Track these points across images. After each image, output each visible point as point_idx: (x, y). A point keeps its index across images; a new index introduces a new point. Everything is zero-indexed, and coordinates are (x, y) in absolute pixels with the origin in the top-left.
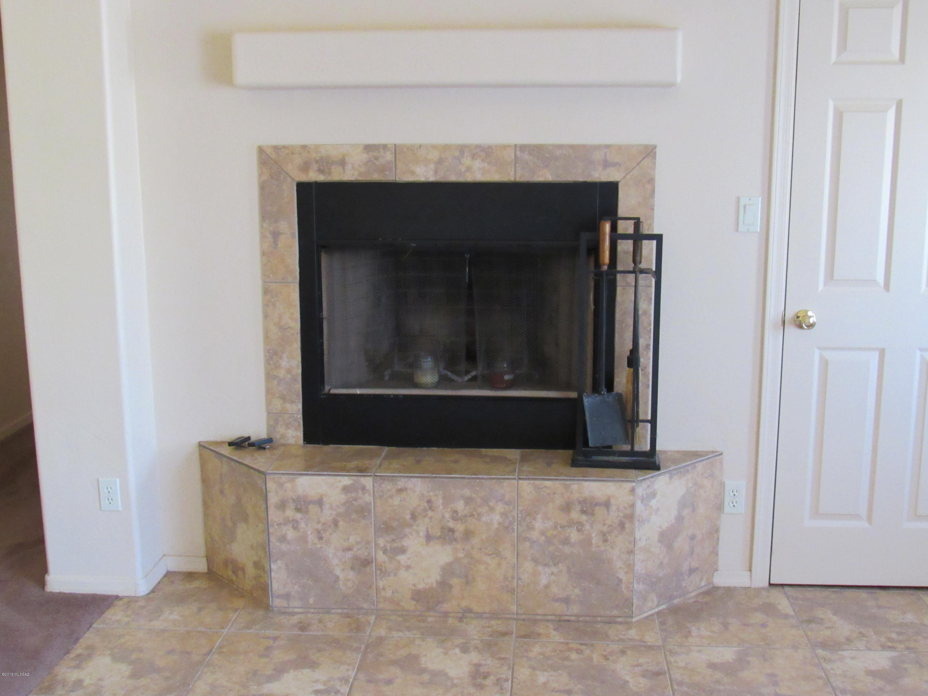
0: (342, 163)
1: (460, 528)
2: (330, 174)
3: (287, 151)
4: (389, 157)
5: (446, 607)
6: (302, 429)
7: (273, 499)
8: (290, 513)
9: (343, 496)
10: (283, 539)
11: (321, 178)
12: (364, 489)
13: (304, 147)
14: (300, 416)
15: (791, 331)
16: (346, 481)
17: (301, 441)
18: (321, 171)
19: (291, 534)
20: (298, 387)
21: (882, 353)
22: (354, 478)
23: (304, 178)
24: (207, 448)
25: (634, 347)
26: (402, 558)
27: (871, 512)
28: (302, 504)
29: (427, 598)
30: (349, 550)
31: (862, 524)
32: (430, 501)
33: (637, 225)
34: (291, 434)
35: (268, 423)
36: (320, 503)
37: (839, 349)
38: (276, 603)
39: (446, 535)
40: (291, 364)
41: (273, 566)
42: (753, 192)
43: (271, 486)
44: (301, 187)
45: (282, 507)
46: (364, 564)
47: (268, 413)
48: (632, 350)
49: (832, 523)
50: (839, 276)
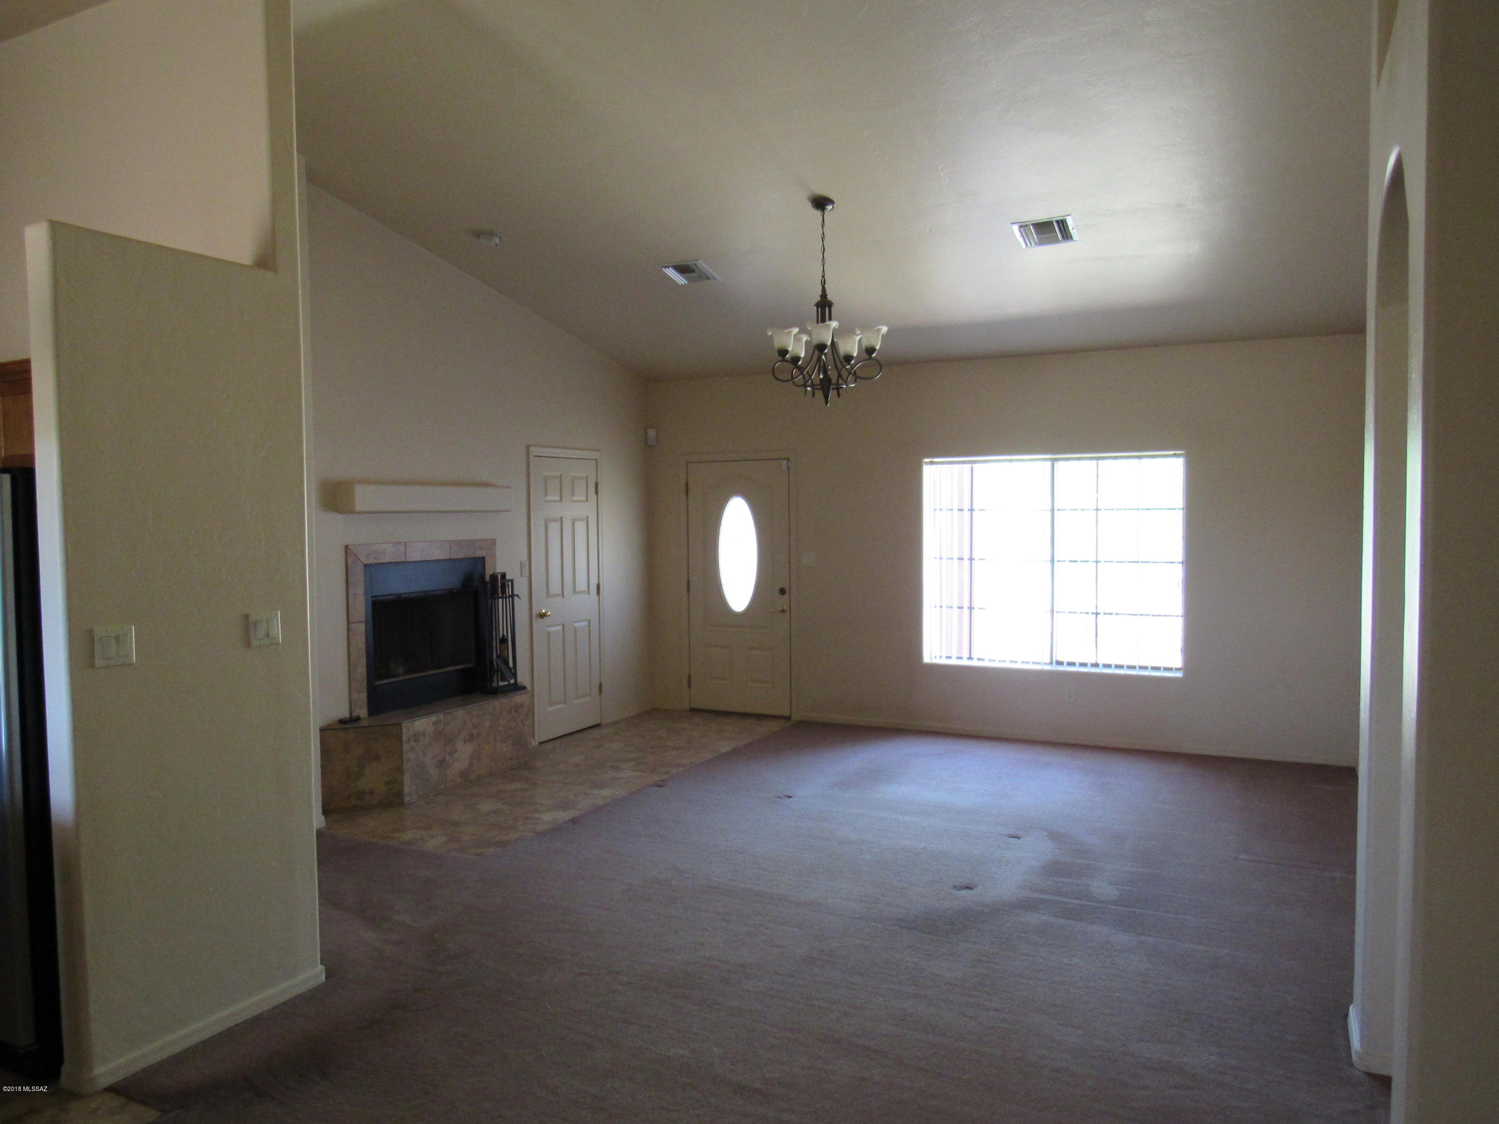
0: (384, 553)
1: (475, 732)
2: (379, 559)
3: (360, 548)
4: (403, 548)
5: (471, 777)
6: (367, 708)
7: (405, 738)
8: (412, 744)
9: (433, 728)
10: (409, 760)
11: (376, 561)
12: (440, 721)
13: (369, 545)
14: (366, 700)
15: (540, 620)
16: (434, 718)
17: (367, 716)
18: (375, 558)
19: (411, 756)
20: (365, 683)
21: (563, 625)
22: (436, 716)
23: (367, 561)
24: (327, 730)
25: (505, 634)
26: (455, 756)
27: (565, 700)
28: (416, 737)
29: (464, 774)
30: (436, 757)
31: (563, 705)
32: (465, 721)
33: (504, 576)
34: (362, 712)
35: (350, 708)
36: (424, 734)
37: (553, 626)
38: (407, 799)
39: (471, 738)
40: (362, 670)
41: (405, 778)
42: (524, 557)
43: (404, 731)
44: (365, 566)
45: (408, 741)
46: (442, 763)
47: (350, 702)
48: (503, 636)
49: (556, 707)
50: (551, 593)
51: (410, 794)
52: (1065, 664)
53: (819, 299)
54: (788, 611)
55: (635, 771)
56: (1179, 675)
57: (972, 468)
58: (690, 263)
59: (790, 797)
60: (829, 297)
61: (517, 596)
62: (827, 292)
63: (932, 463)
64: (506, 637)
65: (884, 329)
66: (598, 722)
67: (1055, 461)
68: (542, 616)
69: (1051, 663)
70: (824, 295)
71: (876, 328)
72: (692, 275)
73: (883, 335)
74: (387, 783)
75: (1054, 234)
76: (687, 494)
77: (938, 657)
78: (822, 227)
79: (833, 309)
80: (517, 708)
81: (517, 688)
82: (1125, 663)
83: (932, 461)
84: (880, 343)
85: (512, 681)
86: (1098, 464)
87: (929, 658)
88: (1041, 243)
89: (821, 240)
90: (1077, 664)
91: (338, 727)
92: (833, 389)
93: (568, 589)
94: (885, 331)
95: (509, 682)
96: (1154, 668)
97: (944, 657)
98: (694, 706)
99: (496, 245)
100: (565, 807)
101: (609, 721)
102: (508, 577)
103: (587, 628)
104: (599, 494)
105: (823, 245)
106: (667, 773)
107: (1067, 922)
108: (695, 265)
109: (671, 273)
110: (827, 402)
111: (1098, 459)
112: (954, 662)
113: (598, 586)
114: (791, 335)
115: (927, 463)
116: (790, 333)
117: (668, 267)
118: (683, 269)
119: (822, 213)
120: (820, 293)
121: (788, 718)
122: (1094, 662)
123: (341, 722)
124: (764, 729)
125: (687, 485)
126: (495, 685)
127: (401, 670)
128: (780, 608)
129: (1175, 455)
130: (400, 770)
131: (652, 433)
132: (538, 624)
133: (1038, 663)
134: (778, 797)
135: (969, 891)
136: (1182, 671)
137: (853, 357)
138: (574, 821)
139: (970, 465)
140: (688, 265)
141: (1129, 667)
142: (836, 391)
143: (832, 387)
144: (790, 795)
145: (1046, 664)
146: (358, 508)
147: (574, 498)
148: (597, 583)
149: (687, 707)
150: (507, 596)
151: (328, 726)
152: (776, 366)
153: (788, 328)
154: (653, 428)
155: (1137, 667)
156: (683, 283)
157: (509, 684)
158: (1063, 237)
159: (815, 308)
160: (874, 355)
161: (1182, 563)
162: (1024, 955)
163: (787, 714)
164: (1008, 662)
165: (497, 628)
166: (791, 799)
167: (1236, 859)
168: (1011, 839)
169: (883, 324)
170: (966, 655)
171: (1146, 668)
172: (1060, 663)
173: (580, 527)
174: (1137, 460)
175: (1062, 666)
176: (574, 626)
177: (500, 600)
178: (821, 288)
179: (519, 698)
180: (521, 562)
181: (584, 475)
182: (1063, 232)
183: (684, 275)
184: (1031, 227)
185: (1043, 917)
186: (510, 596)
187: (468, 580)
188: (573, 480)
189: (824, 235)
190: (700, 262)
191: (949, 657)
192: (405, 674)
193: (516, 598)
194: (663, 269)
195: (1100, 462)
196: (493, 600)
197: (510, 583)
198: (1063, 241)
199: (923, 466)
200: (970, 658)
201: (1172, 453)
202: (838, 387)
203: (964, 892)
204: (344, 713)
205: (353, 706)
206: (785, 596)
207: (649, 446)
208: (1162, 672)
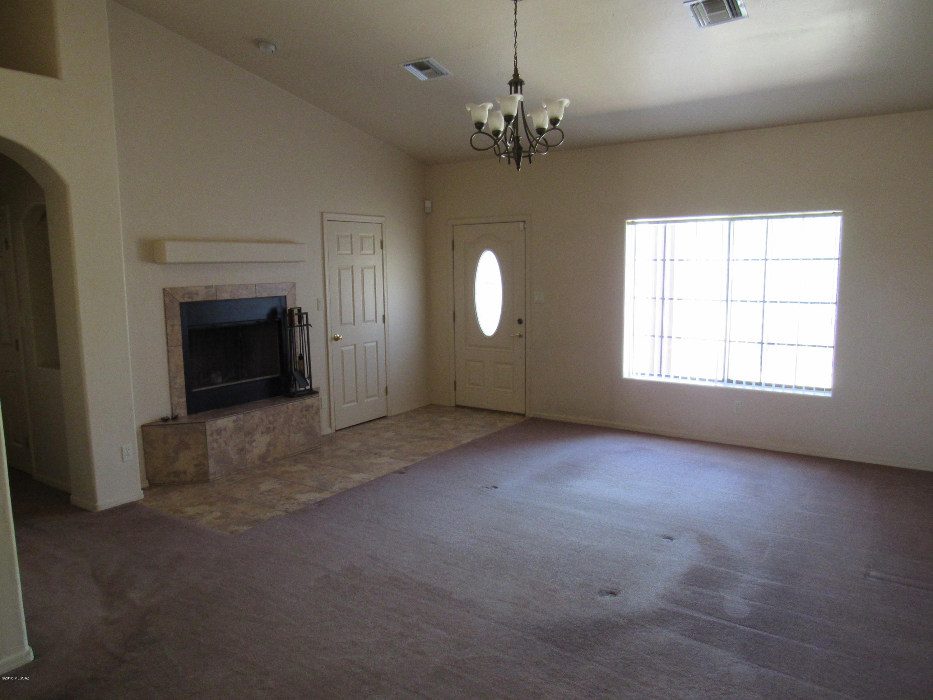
0: (197, 294)
1: (271, 426)
2: (193, 298)
3: (175, 290)
4: (214, 290)
5: (269, 460)
6: (186, 409)
7: (208, 432)
8: (215, 436)
9: (234, 425)
10: (213, 449)
11: (190, 300)
12: (240, 419)
13: (183, 288)
14: (185, 403)
15: (334, 342)
16: (234, 418)
17: (186, 415)
18: (189, 298)
19: (215, 445)
20: (184, 390)
21: (355, 345)
22: (236, 416)
23: (182, 300)
24: (150, 426)
25: (302, 353)
26: (254, 444)
27: (357, 398)
28: (219, 432)
29: (263, 458)
30: (236, 446)
31: (356, 403)
32: (262, 419)
33: (300, 310)
34: (182, 412)
35: (172, 408)
36: (225, 429)
37: (345, 346)
38: (211, 477)
39: (268, 431)
40: (181, 381)
41: (210, 462)
42: (321, 297)
43: (208, 427)
44: (181, 304)
45: (212, 435)
46: (241, 451)
47: (172, 404)
48: (301, 354)
49: (348, 405)
50: (343, 322)
51: (214, 474)
52: (734, 382)
53: (512, 78)
54: (524, 336)
55: (391, 458)
56: (829, 395)
57: (665, 227)
58: (424, 60)
59: (496, 488)
60: (521, 77)
61: (310, 325)
62: (519, 72)
63: (633, 223)
64: (302, 355)
65: (566, 102)
66: (386, 415)
67: (731, 220)
68: (337, 339)
69: (723, 381)
70: (516, 74)
71: (558, 101)
72: (427, 71)
73: (566, 108)
74: (196, 466)
75: (724, 11)
76: (453, 249)
77: (635, 373)
78: (515, 14)
79: (523, 87)
80: (308, 408)
81: (312, 392)
82: (784, 383)
83: (633, 222)
84: (563, 114)
85: (308, 387)
86: (768, 222)
87: (626, 374)
88: (713, 21)
89: (514, 25)
90: (744, 383)
91: (161, 424)
92: (524, 157)
93: (359, 318)
94: (567, 104)
95: (305, 388)
96: (808, 388)
97: (639, 374)
98: (459, 403)
99: (273, 52)
100: (320, 489)
101: (393, 414)
102: (303, 311)
103: (376, 346)
104: (384, 248)
105: (516, 30)
106: (412, 460)
107: (694, 643)
108: (428, 61)
109: (412, 70)
110: (518, 168)
111: (768, 218)
112: (647, 378)
113: (384, 317)
114: (485, 110)
115: (629, 223)
116: (484, 107)
117: (409, 65)
118: (422, 67)
119: (515, 2)
120: (513, 73)
121: (524, 415)
122: (758, 381)
123: (165, 420)
124: (501, 424)
125: (453, 242)
126: (293, 390)
127: (220, 380)
128: (518, 334)
129: (834, 214)
130: (205, 456)
131: (428, 204)
132: (333, 345)
133: (713, 381)
134: (487, 488)
135: (613, 598)
136: (831, 392)
137: (544, 129)
138: (320, 503)
139: (664, 225)
140: (423, 62)
141: (787, 387)
142: (527, 159)
143: (523, 154)
144: (496, 486)
145: (719, 381)
146: (169, 260)
147: (363, 252)
148: (383, 314)
149: (453, 404)
150: (303, 325)
151: (151, 423)
152: (473, 138)
153: (482, 103)
154: (429, 200)
155: (794, 387)
156: (424, 80)
157: (306, 390)
158: (733, 15)
159: (509, 86)
160: (558, 125)
161: (836, 303)
162: (642, 683)
163: (522, 412)
164: (689, 378)
165: (295, 349)
166: (496, 490)
167: (866, 575)
168: (665, 540)
169: (565, 97)
170: (656, 372)
171: (800, 388)
172: (730, 381)
173: (369, 274)
174: (801, 219)
175: (732, 384)
176: (364, 346)
177: (298, 329)
178: (514, 68)
179: (309, 401)
180: (318, 299)
181: (372, 234)
182: (734, 11)
183: (424, 71)
184: (702, 5)
185: (672, 635)
186: (305, 325)
187: (273, 312)
188: (362, 238)
189: (516, 21)
190: (431, 58)
191: (643, 374)
192: (222, 383)
193: (309, 327)
194: (405, 67)
195: (770, 220)
196: (291, 328)
197: (305, 316)
198: (733, 19)
199: (626, 225)
200: (660, 375)
201: (831, 212)
202: (529, 154)
203: (608, 598)
204: (166, 412)
205: (174, 408)
206: (521, 325)
207: (427, 213)
208: (814, 392)
